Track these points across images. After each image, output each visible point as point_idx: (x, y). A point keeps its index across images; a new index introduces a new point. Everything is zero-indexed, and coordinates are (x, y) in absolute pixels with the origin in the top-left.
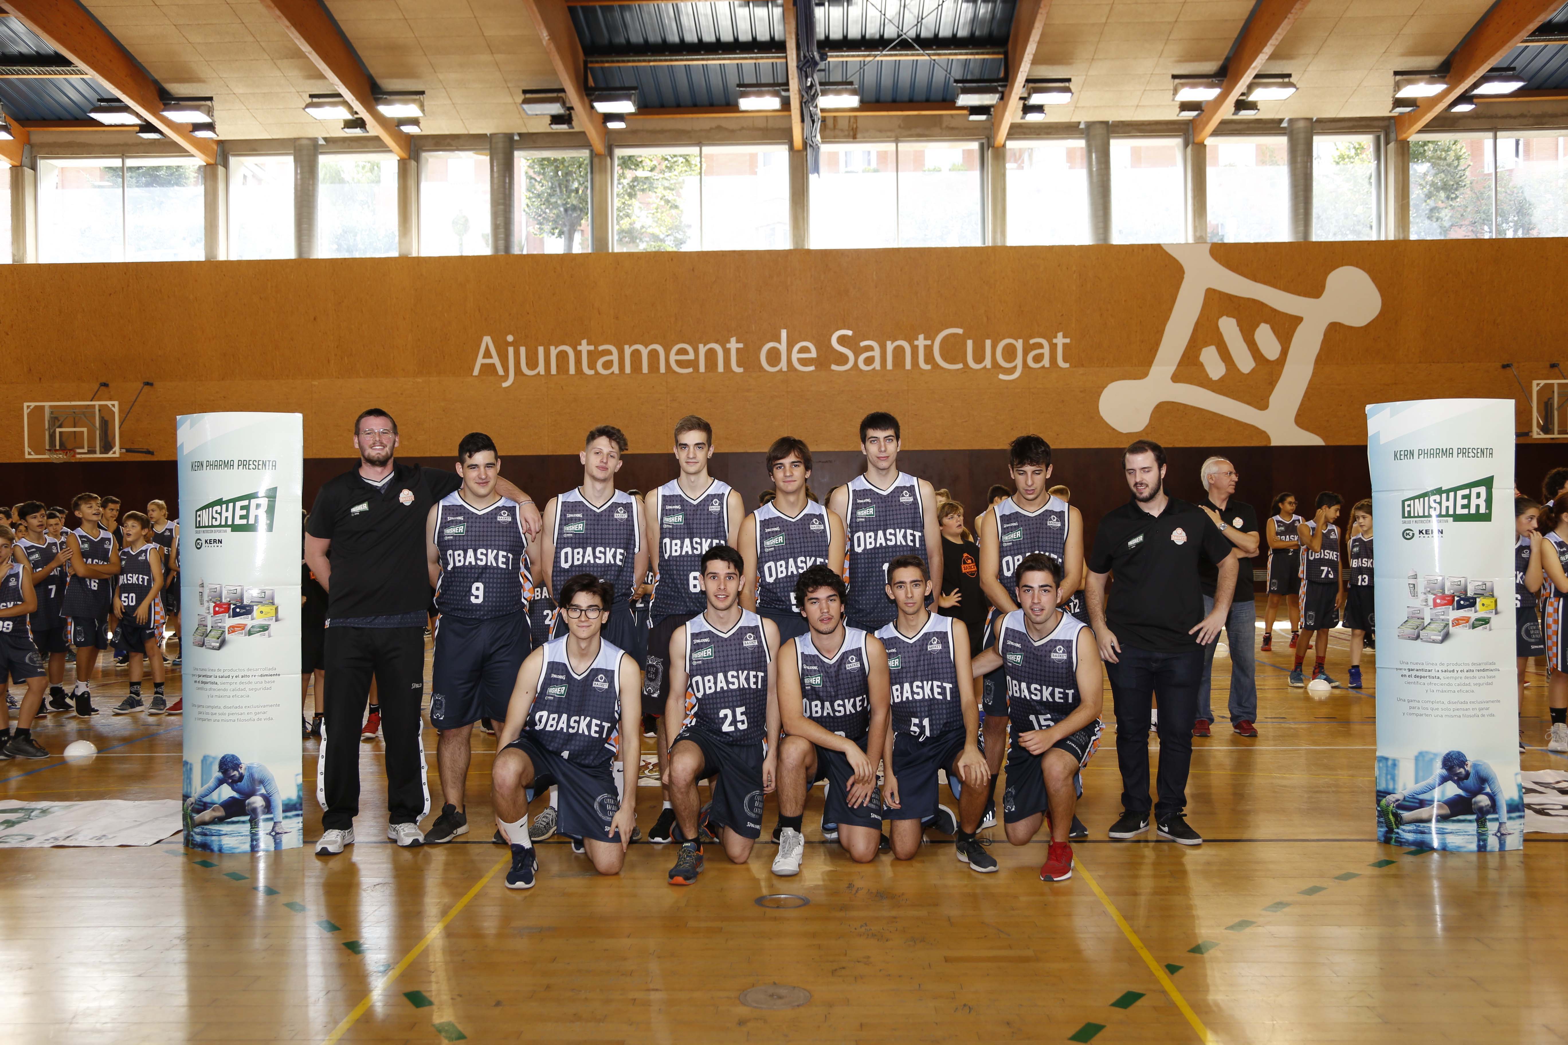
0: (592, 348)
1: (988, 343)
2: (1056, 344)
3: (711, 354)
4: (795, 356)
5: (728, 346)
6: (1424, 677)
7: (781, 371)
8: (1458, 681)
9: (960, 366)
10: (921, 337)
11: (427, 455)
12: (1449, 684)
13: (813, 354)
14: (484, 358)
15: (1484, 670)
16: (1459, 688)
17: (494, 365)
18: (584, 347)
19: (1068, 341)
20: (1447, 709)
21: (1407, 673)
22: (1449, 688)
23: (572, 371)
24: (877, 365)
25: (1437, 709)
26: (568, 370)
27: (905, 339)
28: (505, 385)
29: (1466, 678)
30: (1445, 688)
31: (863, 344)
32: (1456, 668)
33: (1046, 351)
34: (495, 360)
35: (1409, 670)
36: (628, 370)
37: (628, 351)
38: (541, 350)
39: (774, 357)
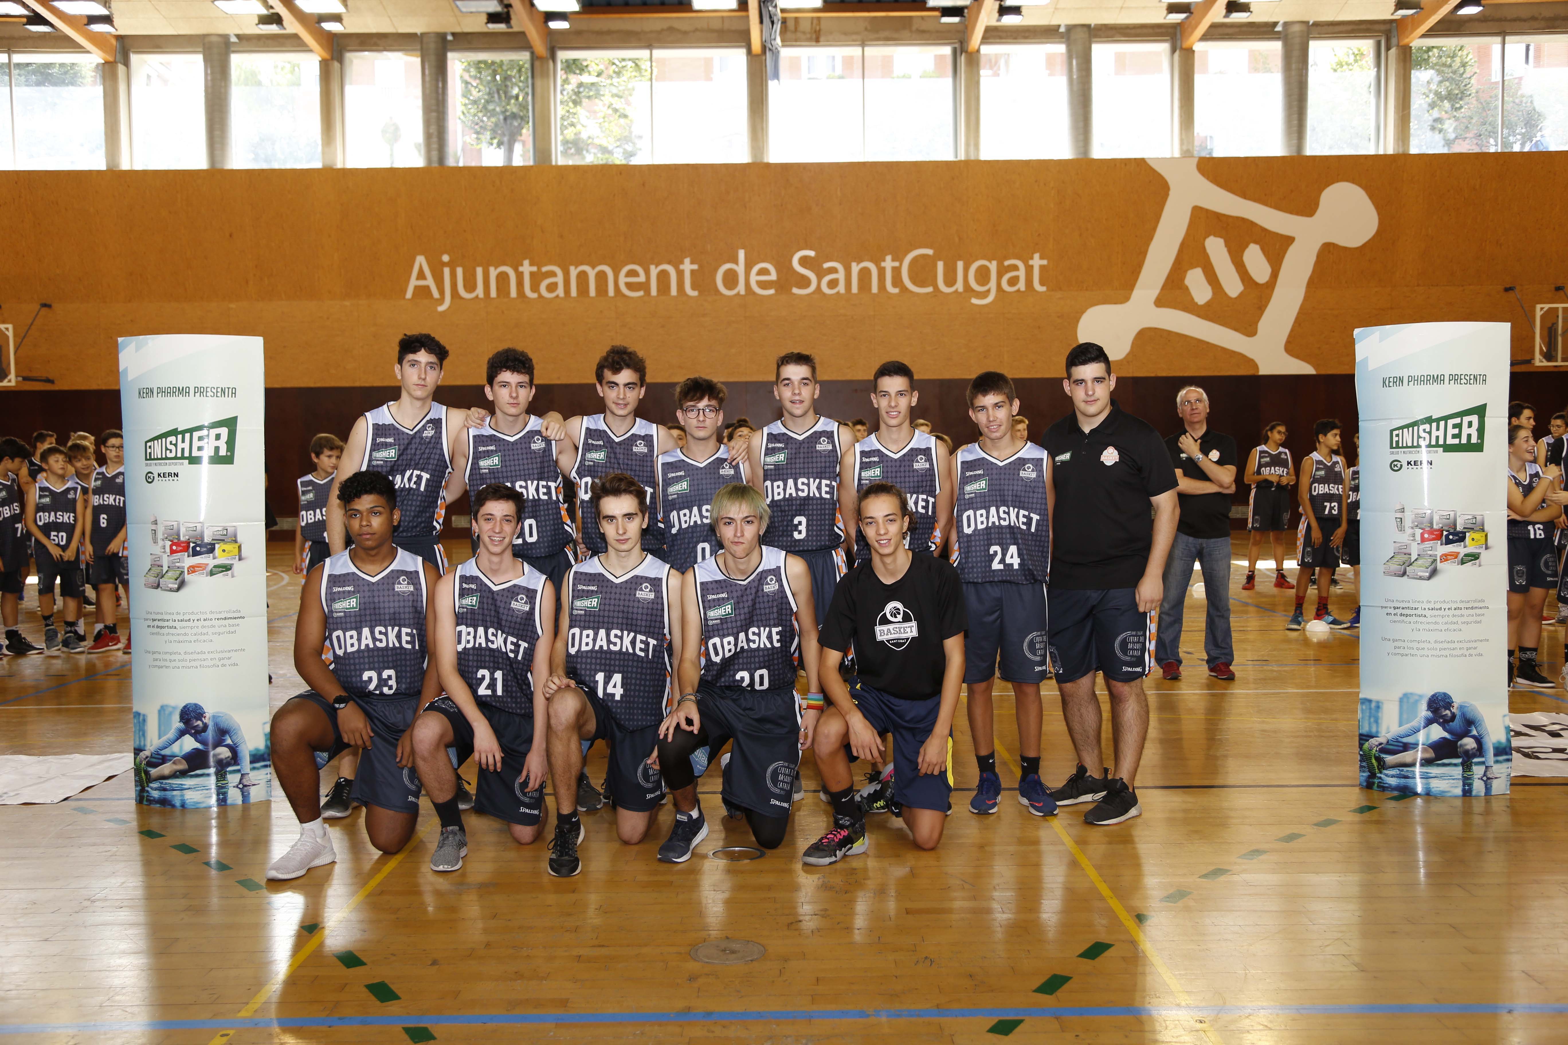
0: (534, 269)
1: (960, 265)
2: (1032, 266)
3: (663, 277)
4: (754, 278)
5: (682, 267)
6: (1411, 615)
7: (738, 294)
8: (1446, 619)
9: (930, 289)
10: (889, 258)
11: (357, 384)
12: (1436, 623)
13: (773, 276)
14: (418, 278)
15: (1472, 608)
16: (1446, 627)
17: (427, 288)
18: (527, 268)
19: (1045, 262)
20: (1433, 649)
21: (1392, 611)
22: (1436, 627)
23: (513, 293)
24: (841, 288)
25: (1423, 649)
26: (509, 293)
27: (871, 260)
28: (441, 309)
29: (1454, 616)
30: (1432, 627)
31: (826, 265)
32: (1444, 606)
33: (1022, 273)
34: (430, 282)
35: (1395, 608)
36: (574, 292)
37: (574, 272)
38: (479, 271)
39: (731, 279)
